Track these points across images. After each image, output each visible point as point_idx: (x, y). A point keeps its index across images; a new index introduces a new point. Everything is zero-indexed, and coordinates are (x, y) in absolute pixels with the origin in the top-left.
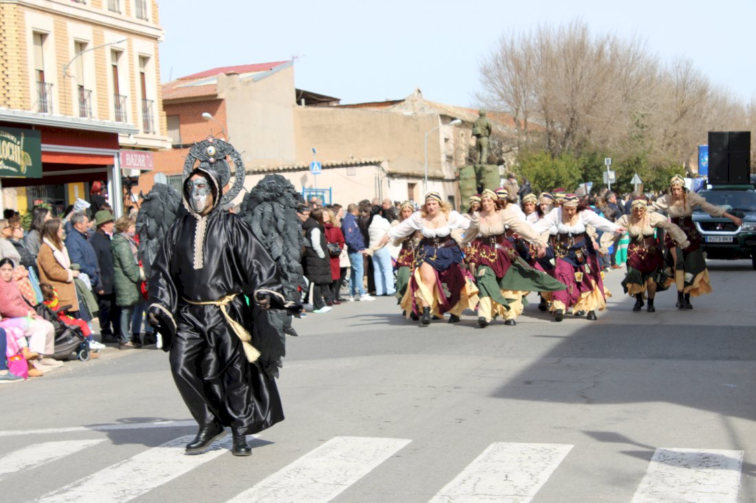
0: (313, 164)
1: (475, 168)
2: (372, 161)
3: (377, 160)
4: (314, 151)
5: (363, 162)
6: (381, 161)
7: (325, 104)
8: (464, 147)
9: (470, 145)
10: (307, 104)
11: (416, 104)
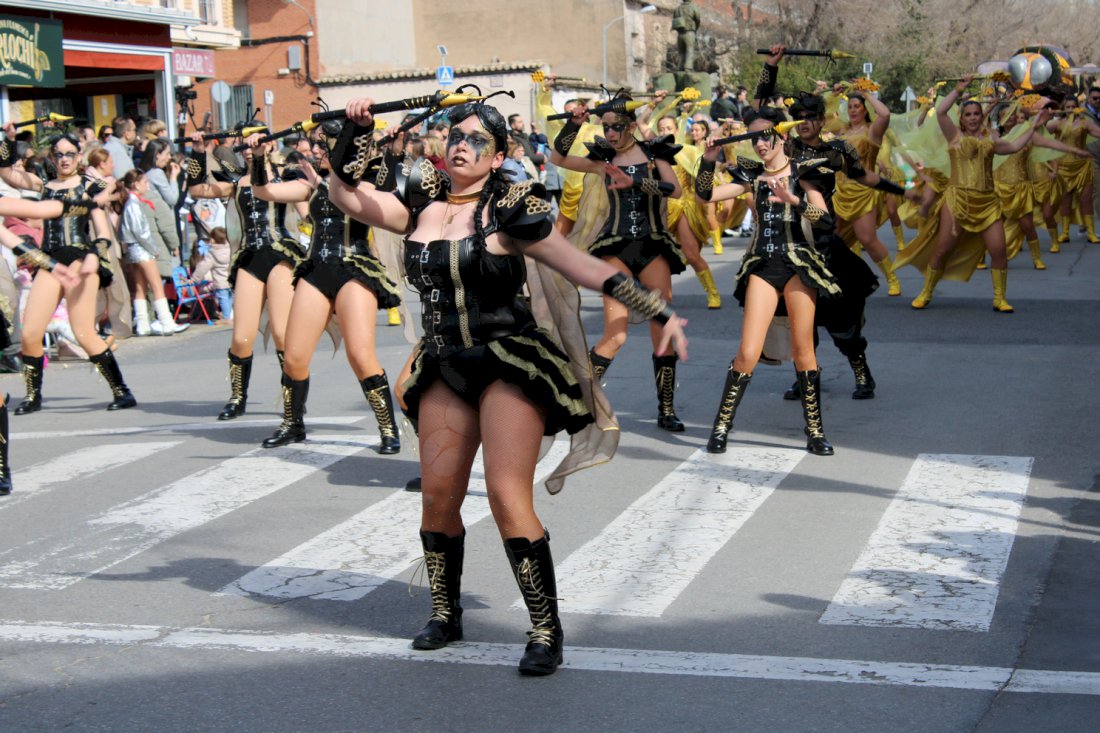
0: (442, 70)
1: (676, 77)
2: (527, 66)
3: (534, 65)
4: (443, 50)
5: (514, 67)
6: (539, 65)
8: (660, 47)
9: (669, 44)
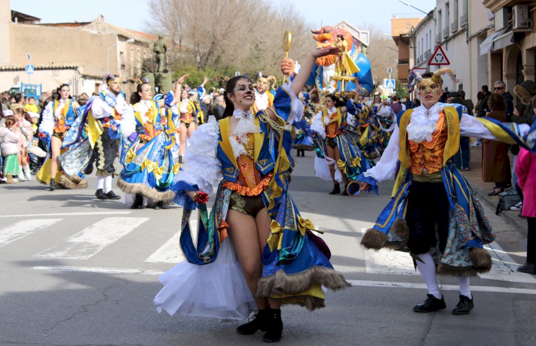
0: (28, 66)
1: (155, 75)
2: (72, 66)
3: (75, 66)
4: (29, 56)
5: (65, 66)
6: (78, 66)
7: (30, 22)
8: (139, 60)
9: (144, 58)
10: (19, 21)
11: (99, 26)
